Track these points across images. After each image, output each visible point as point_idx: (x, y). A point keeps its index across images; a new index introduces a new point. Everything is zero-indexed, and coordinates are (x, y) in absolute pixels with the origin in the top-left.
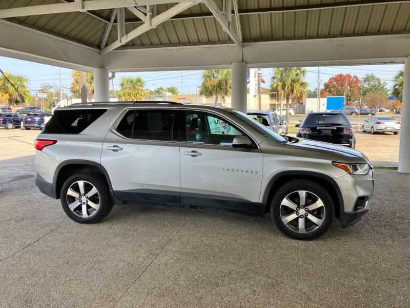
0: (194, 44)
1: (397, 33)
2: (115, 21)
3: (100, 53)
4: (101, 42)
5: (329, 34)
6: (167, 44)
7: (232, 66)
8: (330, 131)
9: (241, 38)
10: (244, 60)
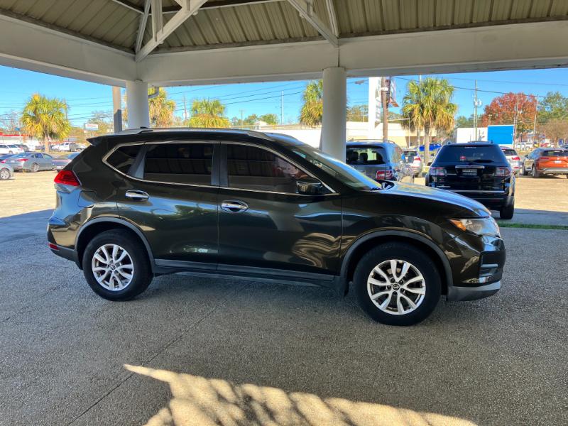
0: (268, 42)
2: (150, 12)
3: (134, 59)
4: (135, 42)
5: (471, 22)
6: (230, 43)
7: (324, 73)
8: (475, 171)
9: (336, 33)
10: (341, 63)
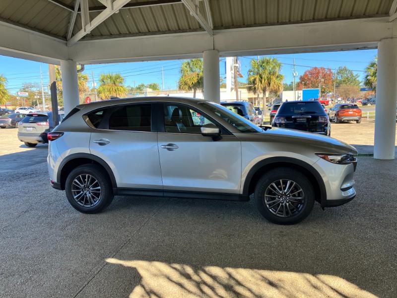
0: (164, 32)
1: (369, 16)
2: (79, 10)
3: (66, 44)
4: (67, 32)
5: (302, 20)
6: (137, 33)
7: (204, 54)
8: (305, 119)
9: (211, 26)
10: (216, 48)
